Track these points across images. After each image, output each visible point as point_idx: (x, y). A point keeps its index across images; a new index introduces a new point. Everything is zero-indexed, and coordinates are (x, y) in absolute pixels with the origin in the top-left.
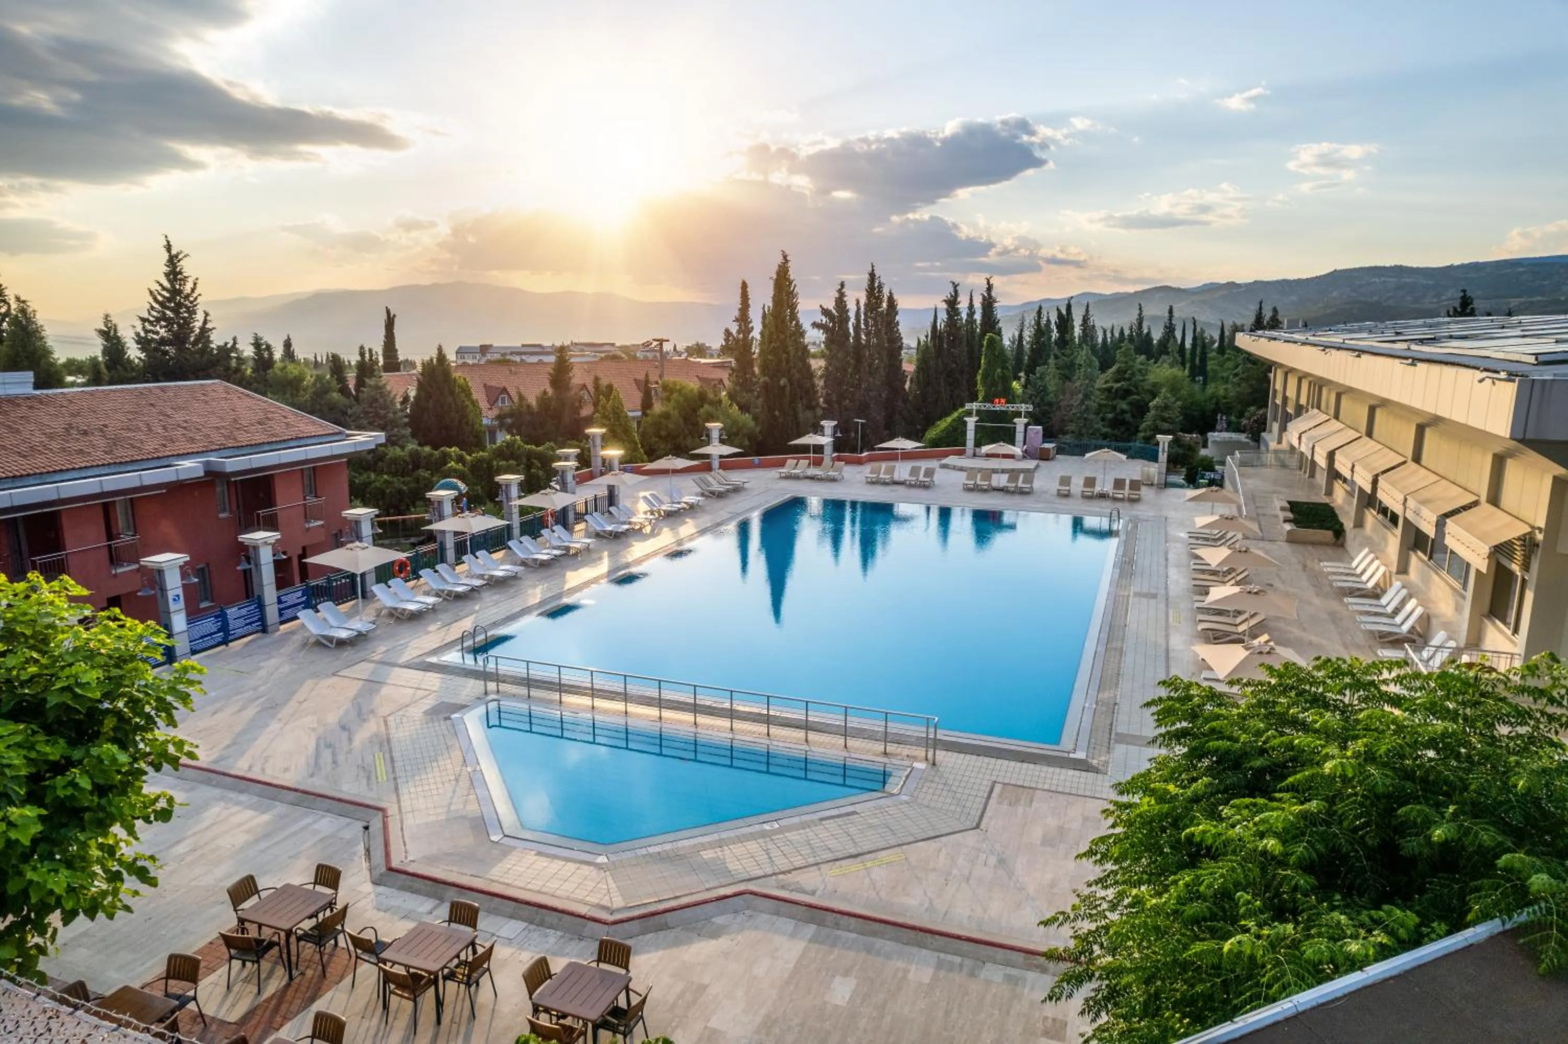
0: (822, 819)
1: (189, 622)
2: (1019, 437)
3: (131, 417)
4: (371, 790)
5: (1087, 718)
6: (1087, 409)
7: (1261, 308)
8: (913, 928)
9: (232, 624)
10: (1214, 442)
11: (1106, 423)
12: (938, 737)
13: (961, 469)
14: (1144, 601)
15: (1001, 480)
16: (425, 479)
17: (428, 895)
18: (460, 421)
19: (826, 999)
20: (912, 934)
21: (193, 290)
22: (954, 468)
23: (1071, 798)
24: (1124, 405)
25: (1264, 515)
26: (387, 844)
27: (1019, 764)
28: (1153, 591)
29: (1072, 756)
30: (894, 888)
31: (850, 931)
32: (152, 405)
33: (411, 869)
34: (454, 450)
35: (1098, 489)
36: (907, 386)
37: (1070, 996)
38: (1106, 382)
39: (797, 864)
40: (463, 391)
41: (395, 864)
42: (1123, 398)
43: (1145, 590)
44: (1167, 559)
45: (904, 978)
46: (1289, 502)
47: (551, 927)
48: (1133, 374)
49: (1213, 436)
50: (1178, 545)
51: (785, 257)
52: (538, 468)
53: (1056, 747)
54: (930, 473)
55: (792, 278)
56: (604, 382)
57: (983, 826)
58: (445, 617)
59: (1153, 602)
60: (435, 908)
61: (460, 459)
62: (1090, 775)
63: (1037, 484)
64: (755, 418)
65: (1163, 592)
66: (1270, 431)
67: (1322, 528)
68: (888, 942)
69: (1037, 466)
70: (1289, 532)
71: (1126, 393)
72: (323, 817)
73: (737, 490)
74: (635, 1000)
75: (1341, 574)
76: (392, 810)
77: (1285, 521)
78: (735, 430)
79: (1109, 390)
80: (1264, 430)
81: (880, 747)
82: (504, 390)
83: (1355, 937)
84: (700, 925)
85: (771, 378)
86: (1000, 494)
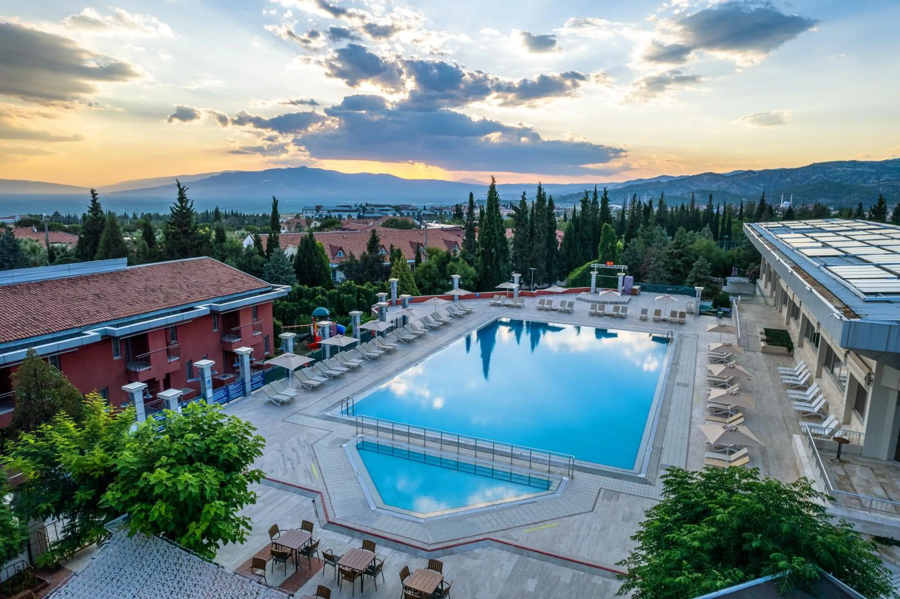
0: (520, 505)
1: (213, 392)
2: (620, 283)
3: (172, 280)
4: (313, 483)
5: (648, 455)
6: (658, 266)
7: (763, 196)
8: (562, 558)
9: (231, 393)
10: (730, 282)
11: (669, 272)
12: (575, 464)
13: (588, 301)
14: (682, 388)
15: (609, 309)
16: (305, 303)
17: (347, 535)
18: (320, 269)
19: (525, 588)
20: (562, 561)
21: (191, 206)
22: (584, 300)
23: (637, 498)
24: (679, 262)
25: (751, 336)
26: (325, 510)
27: (613, 479)
28: (687, 382)
29: (638, 476)
30: (554, 539)
31: (534, 558)
32: (180, 273)
33: (338, 522)
34: (319, 288)
35: (662, 317)
36: (558, 248)
37: (626, 594)
38: (670, 249)
39: (510, 526)
40: (320, 250)
41: (331, 520)
42: (679, 258)
43: (682, 382)
44: (696, 362)
45: (558, 580)
46: (765, 329)
47: (403, 551)
48: (685, 245)
49: (730, 279)
50: (703, 353)
51: (493, 180)
52: (363, 298)
53: (631, 471)
54: (571, 304)
55: (497, 190)
56: (396, 248)
57: (595, 510)
58: (331, 389)
59: (686, 388)
60: (351, 540)
61: (323, 294)
62: (647, 486)
63: (629, 312)
64: (477, 269)
65: (692, 383)
66: (762, 279)
67: (782, 345)
68: (551, 564)
69: (630, 299)
70: (763, 347)
71: (680, 256)
72: (293, 495)
73: (468, 313)
74: (445, 586)
75: (787, 375)
76: (325, 493)
77: (762, 340)
78: (466, 276)
79: (671, 253)
80: (758, 278)
81: (546, 468)
82: (341, 249)
83: (720, 580)
84: (468, 552)
85: (486, 249)
86: (609, 318)
